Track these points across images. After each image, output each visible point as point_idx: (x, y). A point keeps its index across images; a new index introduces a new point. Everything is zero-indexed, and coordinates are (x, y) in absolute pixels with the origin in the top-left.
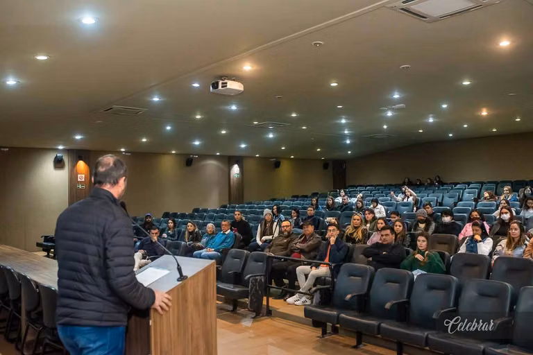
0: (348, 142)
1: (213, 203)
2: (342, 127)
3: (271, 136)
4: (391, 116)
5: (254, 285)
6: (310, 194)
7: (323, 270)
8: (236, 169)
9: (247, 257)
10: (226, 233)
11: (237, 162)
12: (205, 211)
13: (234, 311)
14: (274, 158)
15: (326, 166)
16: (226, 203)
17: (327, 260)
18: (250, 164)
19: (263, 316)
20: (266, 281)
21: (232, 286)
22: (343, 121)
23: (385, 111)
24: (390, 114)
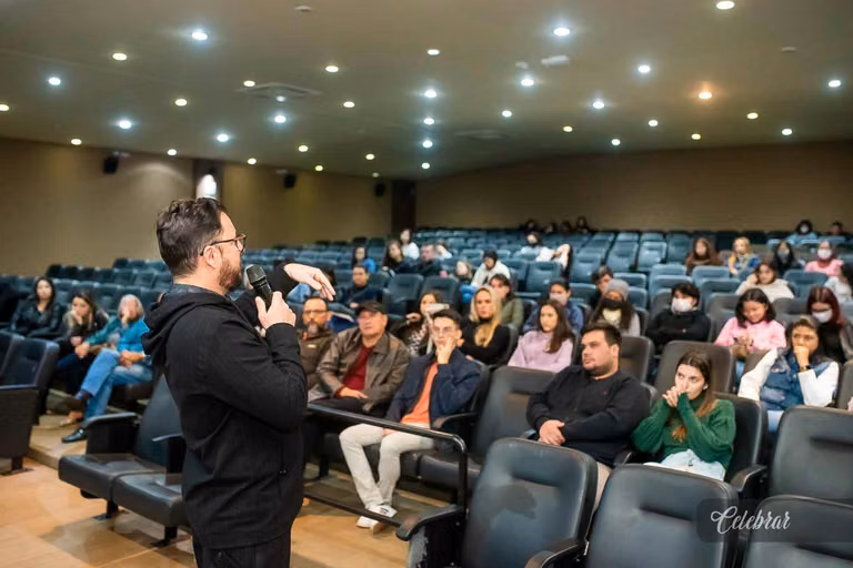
0: (428, 144)
2: (422, 107)
3: (280, 119)
4: (528, 88)
8: (208, 186)
11: (212, 171)
13: (167, 543)
14: (283, 168)
15: (380, 189)
18: (236, 178)
21: (161, 480)
22: (431, 94)
23: (520, 72)
24: (528, 82)
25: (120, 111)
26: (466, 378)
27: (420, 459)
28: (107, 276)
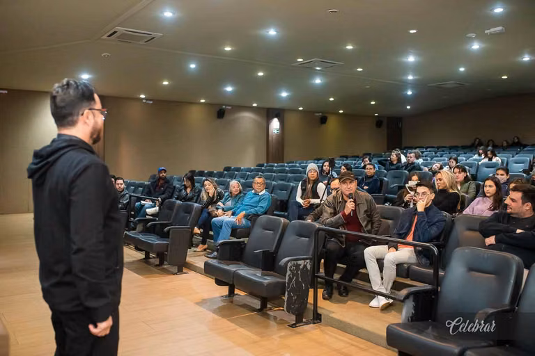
0: (410, 93)
1: (248, 161)
2: (405, 69)
3: (318, 81)
4: (476, 51)
5: (293, 275)
6: (361, 155)
7: (405, 254)
8: (275, 124)
9: (285, 227)
10: (260, 194)
11: (277, 116)
12: (238, 169)
13: (262, 310)
14: (319, 113)
15: (379, 123)
16: (263, 161)
17: (410, 239)
18: (292, 119)
19: (307, 323)
20: (313, 267)
21: (259, 273)
22: (411, 59)
23: (471, 39)
24: (476, 46)
25: (225, 81)
26: (437, 222)
27: (409, 268)
28: (220, 175)
